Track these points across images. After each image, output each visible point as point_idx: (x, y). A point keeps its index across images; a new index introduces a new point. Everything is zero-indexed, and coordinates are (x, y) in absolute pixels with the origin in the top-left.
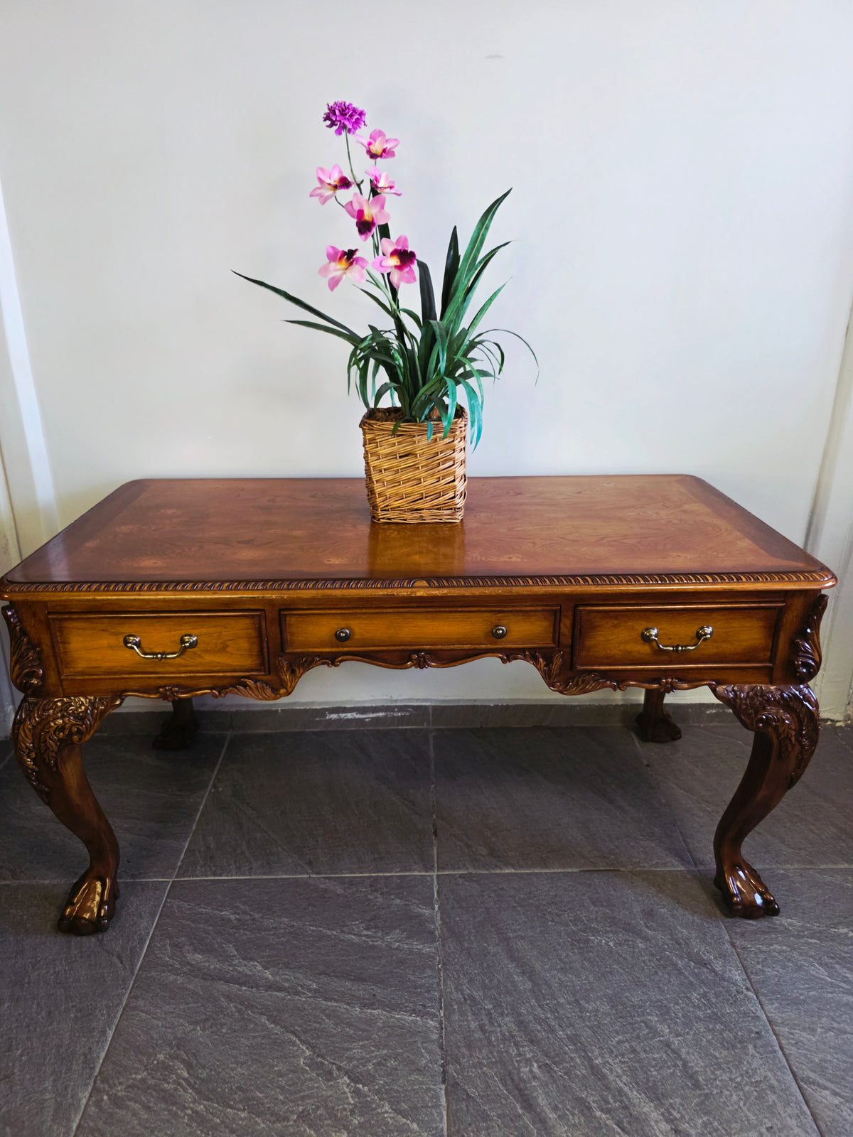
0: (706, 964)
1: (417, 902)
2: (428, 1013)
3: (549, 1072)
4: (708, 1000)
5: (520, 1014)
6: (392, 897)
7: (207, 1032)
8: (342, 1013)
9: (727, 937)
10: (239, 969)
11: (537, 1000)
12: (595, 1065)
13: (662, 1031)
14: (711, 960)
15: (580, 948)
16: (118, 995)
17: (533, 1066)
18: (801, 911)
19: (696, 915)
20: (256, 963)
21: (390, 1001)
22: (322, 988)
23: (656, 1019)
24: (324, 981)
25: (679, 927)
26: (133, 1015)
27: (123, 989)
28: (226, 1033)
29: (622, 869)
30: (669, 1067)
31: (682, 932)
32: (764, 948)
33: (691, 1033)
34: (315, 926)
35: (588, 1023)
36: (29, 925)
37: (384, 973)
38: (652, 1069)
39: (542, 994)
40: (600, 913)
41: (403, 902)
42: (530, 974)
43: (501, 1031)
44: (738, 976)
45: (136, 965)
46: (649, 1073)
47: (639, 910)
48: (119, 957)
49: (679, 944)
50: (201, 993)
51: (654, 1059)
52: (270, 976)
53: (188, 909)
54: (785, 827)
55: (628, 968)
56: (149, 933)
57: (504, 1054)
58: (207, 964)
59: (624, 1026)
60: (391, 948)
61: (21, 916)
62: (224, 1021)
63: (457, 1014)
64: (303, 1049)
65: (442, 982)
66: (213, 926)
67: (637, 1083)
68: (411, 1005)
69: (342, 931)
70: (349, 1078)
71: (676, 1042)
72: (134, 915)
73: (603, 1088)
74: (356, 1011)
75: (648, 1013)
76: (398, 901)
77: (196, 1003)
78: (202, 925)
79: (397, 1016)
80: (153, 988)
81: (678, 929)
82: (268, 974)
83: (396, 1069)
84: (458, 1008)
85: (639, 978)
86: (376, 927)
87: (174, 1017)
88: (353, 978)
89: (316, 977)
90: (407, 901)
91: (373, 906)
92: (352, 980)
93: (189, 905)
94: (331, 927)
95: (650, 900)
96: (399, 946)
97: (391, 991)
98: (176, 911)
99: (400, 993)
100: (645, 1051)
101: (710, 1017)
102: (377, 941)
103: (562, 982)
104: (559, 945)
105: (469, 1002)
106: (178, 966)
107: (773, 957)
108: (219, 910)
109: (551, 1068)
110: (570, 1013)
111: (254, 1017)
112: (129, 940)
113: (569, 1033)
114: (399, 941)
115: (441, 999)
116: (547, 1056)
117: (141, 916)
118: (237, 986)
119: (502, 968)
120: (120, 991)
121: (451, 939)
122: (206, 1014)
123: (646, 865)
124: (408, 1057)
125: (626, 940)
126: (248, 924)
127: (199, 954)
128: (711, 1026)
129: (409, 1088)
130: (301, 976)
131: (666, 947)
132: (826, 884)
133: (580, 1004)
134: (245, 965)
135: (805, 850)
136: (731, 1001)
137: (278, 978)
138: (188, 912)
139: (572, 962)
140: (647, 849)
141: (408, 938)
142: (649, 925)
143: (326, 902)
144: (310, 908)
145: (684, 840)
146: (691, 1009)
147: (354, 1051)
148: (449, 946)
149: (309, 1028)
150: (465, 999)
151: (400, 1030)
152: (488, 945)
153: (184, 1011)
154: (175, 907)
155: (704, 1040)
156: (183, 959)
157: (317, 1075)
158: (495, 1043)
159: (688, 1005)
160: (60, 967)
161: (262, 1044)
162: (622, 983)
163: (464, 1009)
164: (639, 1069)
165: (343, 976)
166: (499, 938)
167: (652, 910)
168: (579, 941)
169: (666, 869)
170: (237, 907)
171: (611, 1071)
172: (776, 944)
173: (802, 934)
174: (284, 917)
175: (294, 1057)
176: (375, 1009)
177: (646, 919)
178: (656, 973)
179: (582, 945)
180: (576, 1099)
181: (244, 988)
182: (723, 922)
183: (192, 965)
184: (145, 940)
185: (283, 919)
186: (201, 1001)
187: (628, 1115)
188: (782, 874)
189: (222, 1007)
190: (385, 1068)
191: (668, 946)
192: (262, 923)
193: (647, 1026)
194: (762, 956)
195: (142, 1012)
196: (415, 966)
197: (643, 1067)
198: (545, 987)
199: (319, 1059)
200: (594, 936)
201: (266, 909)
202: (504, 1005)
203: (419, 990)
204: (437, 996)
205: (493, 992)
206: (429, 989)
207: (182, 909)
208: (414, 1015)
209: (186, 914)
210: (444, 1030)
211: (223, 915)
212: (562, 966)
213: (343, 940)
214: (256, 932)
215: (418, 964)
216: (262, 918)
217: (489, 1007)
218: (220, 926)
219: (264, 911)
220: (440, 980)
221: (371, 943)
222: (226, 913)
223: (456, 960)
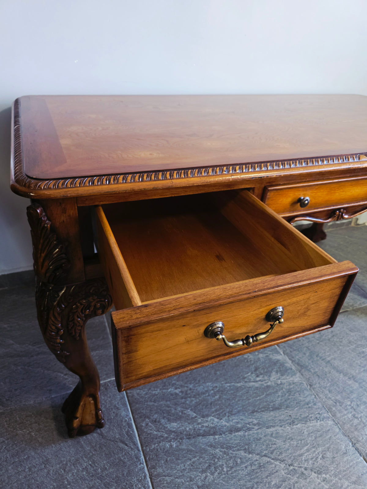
1: (271, 353)
2: (324, 417)
6: (257, 353)
7: (216, 474)
8: (282, 433)
10: (205, 425)
15: (363, 357)
16: (140, 470)
20: (212, 417)
21: (301, 417)
22: (260, 421)
24: (258, 417)
26: (160, 481)
27: (140, 464)
28: (227, 471)
34: (228, 383)
36: (40, 440)
37: (286, 401)
40: (357, 335)
41: (265, 355)
42: (353, 378)
45: (137, 444)
48: (123, 442)
50: (193, 449)
52: (226, 424)
53: (146, 394)
56: (130, 418)
58: (183, 428)
60: (278, 385)
61: (28, 434)
62: (220, 463)
63: (338, 412)
64: (278, 465)
65: (317, 396)
66: (169, 401)
68: (312, 415)
69: (246, 382)
70: (315, 473)
72: (112, 409)
74: (288, 429)
76: (261, 355)
77: (195, 457)
78: (162, 403)
79: (311, 425)
80: (161, 456)
82: (223, 422)
83: (334, 458)
84: (336, 409)
86: (261, 374)
87: (188, 472)
88: (271, 409)
89: (251, 415)
90: (265, 353)
91: (251, 361)
92: (272, 410)
93: (144, 391)
94: (238, 381)
96: (281, 382)
97: (297, 410)
98: (138, 397)
99: (302, 410)
102: (268, 382)
104: (353, 358)
105: (338, 404)
106: (166, 435)
108: (165, 389)
111: (236, 454)
112: (121, 427)
114: (279, 379)
115: (324, 407)
117: (118, 408)
118: (211, 436)
119: (338, 379)
120: (140, 466)
121: (303, 370)
122: (207, 463)
123: (356, 305)
124: (334, 447)
126: (189, 394)
127: (173, 422)
129: (348, 466)
130: (243, 417)
134: (207, 421)
137: (231, 423)
138: (146, 396)
141: (282, 375)
143: (224, 366)
144: (218, 373)
145: (362, 289)
147: (305, 455)
148: (305, 374)
149: (271, 449)
150: (336, 403)
151: (319, 433)
152: (322, 368)
153: (192, 466)
154: (136, 395)
156: (166, 429)
157: (298, 478)
160: (85, 464)
161: (254, 470)
163: (338, 408)
165: (267, 410)
166: (324, 362)
168: (360, 353)
170: (175, 384)
174: (208, 382)
175: (277, 472)
176: (297, 425)
179: (363, 355)
181: (217, 437)
183: (173, 432)
184: (132, 424)
185: (207, 384)
186: (197, 454)
189: (213, 454)
190: (328, 459)
192: (197, 389)
195: (165, 476)
198: (364, 383)
199: (292, 468)
200: (364, 348)
201: (193, 380)
202: (354, 399)
203: (310, 405)
204: (321, 405)
205: (344, 394)
206: (314, 402)
207: (141, 395)
208: (318, 421)
209: (146, 398)
210: (338, 424)
211: (170, 392)
212: (363, 369)
213: (250, 387)
214: (197, 397)
215: (298, 390)
216: (195, 387)
217: (349, 403)
218: (173, 399)
219: (193, 382)
220: (315, 396)
221: (265, 385)
222: (171, 390)
223: (314, 381)
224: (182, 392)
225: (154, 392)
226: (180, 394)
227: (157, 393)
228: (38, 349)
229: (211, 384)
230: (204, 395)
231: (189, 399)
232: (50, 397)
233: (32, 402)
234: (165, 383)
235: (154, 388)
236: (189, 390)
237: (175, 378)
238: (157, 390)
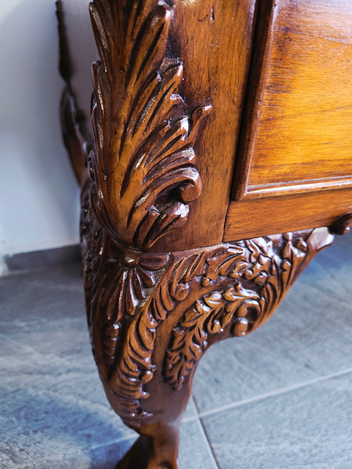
98: (233, 458)
108: (274, 444)
154: (228, 453)
170: (288, 435)
174: (340, 433)
185: (341, 437)
201: (316, 429)
207: (236, 453)
209: (246, 459)
211: (283, 449)
214: (331, 461)
216: (323, 442)
218: (292, 464)
219: (317, 431)
222: (284, 446)
224: (302, 450)
225: (257, 449)
226: (301, 455)
227: (261, 452)
228: (67, 363)
229: (347, 438)
230: (342, 458)
231: (317, 465)
232: (90, 448)
233: (60, 457)
234: (271, 433)
235: (256, 441)
236: (313, 448)
237: (286, 423)
238: (260, 446)
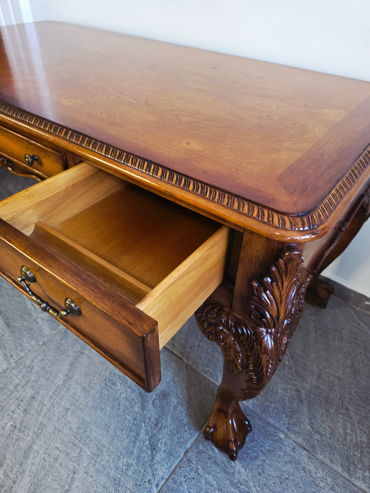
0: (155, 449)
2: (9, 360)
3: (11, 432)
4: (128, 470)
5: (38, 393)
9: (188, 446)
11: (54, 393)
12: (32, 448)
13: (82, 463)
14: (160, 450)
15: (106, 385)
17: (10, 422)
18: (260, 471)
19: (188, 418)
21: (4, 343)
23: (89, 453)
25: (169, 416)
29: (185, 360)
30: (59, 484)
31: (167, 420)
32: (201, 472)
33: (94, 478)
35: (57, 425)
37: (18, 329)
38: (51, 477)
39: (60, 392)
42: (68, 377)
43: (21, 394)
44: (163, 472)
46: (47, 477)
47: (162, 389)
49: (156, 425)
51: (59, 472)
54: (328, 410)
55: (113, 415)
57: (8, 406)
59: (70, 442)
63: (18, 370)
65: (32, 351)
67: (35, 476)
71: (80, 475)
73: (20, 462)
75: (89, 446)
81: (167, 417)
84: (22, 368)
85: (110, 424)
92: (6, 323)
95: (175, 389)
99: (12, 342)
100: (61, 464)
101: (115, 480)
103: (76, 394)
104: (100, 375)
105: (28, 369)
107: (199, 481)
109: (14, 431)
110: (58, 413)
113: (44, 421)
115: (21, 358)
116: (21, 424)
119: (61, 365)
121: (61, 335)
123: (201, 368)
125: (133, 400)
128: (108, 485)
131: (147, 421)
132: (304, 469)
133: (67, 413)
135: (321, 436)
136: (138, 483)
139: (93, 388)
140: (214, 359)
141: (47, 321)
142: (156, 401)
146: (112, 466)
150: (29, 367)
152: (71, 350)
155: (95, 488)
158: (12, 397)
159: (113, 461)
162: (100, 419)
163: (23, 370)
164: (46, 469)
165: (5, 319)
166: (80, 349)
167: (169, 395)
168: (110, 380)
169: (210, 378)
171: (34, 458)
172: (213, 476)
173: (239, 485)
177: (159, 397)
178: (123, 430)
179: (109, 384)
180: (3, 455)
182: (199, 435)
187: (11, 486)
188: (280, 438)
191: (149, 422)
193: (79, 453)
194: (193, 474)
196: (32, 336)
197: (50, 471)
198: (65, 389)
200: (121, 384)
202: (39, 383)
203: (19, 347)
204: (22, 356)
205: (43, 373)
206: (24, 350)
208: (3, 357)
210: (4, 373)
212: (86, 386)
213: (24, 303)
215: (35, 335)
217: (32, 378)
220: (33, 350)
221: (32, 312)
223: (50, 345)
